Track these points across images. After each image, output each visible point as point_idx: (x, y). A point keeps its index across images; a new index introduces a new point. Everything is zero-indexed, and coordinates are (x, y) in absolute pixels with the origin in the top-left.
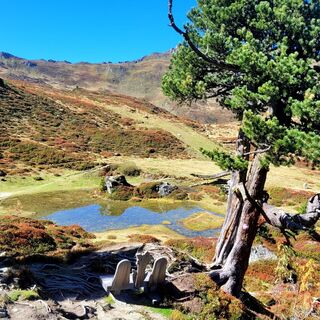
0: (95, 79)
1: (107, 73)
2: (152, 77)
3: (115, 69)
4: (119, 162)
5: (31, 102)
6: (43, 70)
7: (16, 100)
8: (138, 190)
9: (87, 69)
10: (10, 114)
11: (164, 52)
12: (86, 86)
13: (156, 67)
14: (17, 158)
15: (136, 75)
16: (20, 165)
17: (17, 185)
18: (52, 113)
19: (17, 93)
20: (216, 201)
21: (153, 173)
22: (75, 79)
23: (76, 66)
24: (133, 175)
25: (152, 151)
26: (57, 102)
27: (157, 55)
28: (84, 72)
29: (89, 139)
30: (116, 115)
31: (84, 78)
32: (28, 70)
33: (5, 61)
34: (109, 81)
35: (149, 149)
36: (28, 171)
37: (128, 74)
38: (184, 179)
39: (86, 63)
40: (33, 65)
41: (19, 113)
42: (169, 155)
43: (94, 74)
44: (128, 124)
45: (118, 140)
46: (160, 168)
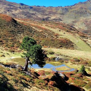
0: (55, 13)
1: (60, 11)
2: (78, 12)
3: (63, 9)
4: (48, 50)
5: (24, 29)
6: (35, 10)
7: (20, 28)
8: (49, 59)
9: (52, 9)
10: (18, 33)
11: (84, 2)
12: (51, 16)
13: (80, 8)
14: (18, 47)
15: (71, 12)
16: (19, 49)
17: (17, 55)
18: (31, 32)
19: (20, 25)
20: (72, 64)
21: (58, 54)
22: (47, 13)
23: (47, 8)
24: (52, 54)
25: (61, 46)
26: (33, 28)
27: (81, 3)
28: (51, 10)
29: (41, 41)
30: (53, 32)
31: (50, 13)
32: (30, 10)
33: (21, 6)
34: (60, 14)
35: (60, 45)
36: (20, 51)
37: (68, 11)
38: (67, 56)
39: (52, 7)
40: (31, 8)
41: (20, 32)
42: (67, 48)
43: (54, 11)
44: (56, 36)
45: (50, 42)
46: (61, 52)
